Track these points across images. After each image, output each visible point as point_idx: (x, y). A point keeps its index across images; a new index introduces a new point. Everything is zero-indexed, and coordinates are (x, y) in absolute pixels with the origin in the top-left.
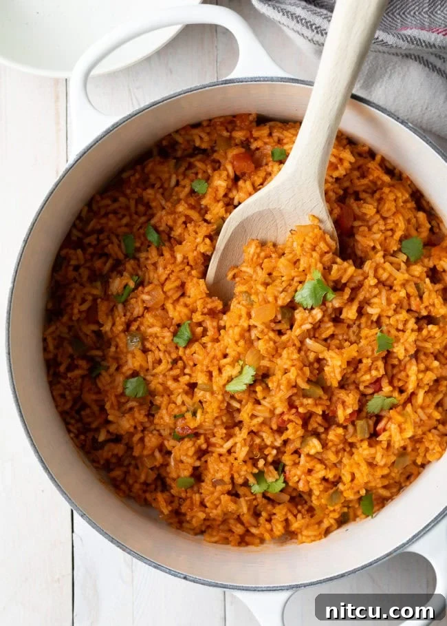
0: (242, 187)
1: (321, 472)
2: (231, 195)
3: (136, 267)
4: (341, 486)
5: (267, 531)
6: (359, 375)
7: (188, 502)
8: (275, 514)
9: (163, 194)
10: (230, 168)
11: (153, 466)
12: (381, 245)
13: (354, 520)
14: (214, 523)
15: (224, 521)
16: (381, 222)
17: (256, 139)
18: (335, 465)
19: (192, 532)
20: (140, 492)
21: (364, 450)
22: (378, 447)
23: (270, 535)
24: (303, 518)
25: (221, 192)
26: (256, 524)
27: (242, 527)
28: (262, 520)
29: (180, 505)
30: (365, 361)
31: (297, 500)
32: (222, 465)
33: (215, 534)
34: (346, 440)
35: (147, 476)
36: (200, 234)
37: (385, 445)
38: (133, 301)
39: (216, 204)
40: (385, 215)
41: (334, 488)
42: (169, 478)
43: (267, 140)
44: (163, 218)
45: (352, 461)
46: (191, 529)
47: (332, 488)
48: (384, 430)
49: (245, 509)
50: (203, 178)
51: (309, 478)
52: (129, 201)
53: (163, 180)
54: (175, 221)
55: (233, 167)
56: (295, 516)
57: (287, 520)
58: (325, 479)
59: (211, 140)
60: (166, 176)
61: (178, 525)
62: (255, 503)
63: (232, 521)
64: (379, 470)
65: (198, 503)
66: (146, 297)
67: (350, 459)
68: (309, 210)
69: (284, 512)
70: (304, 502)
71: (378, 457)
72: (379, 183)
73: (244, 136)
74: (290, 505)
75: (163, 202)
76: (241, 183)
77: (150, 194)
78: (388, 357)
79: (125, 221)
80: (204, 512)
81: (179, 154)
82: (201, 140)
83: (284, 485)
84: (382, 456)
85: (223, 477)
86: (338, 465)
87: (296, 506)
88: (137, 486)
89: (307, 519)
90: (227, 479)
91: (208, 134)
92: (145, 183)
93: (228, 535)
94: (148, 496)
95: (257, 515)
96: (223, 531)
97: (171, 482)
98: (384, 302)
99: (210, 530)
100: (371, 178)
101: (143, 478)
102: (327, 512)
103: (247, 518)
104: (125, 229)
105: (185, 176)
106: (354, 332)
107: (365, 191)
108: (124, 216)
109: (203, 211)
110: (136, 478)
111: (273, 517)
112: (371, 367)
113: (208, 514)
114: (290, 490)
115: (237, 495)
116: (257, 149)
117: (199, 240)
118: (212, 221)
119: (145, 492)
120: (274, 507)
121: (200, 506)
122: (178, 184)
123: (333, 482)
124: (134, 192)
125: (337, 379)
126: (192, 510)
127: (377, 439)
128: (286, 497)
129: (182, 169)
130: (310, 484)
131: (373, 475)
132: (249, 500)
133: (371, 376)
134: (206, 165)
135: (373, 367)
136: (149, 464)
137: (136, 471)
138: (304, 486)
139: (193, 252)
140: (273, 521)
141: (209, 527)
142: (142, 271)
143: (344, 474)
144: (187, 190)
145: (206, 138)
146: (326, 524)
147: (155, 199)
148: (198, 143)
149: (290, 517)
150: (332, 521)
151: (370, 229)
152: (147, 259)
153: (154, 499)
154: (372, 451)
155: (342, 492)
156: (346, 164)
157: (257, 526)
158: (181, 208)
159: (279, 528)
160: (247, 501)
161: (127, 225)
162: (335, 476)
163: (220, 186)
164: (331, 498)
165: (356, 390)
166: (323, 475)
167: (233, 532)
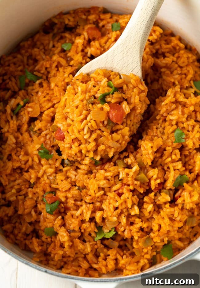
0: (93, 45)
1: (139, 224)
2: (86, 51)
3: (25, 94)
4: (152, 235)
5: (103, 265)
6: (164, 158)
7: (52, 245)
8: (109, 255)
9: (44, 53)
10: (85, 34)
11: (30, 221)
12: (179, 82)
13: (160, 263)
14: (69, 259)
15: (76, 259)
16: (179, 69)
17: (102, 20)
18: (148, 220)
19: (54, 267)
20: (22, 239)
21: (167, 210)
22: (176, 208)
23: (106, 268)
24: (127, 258)
25: (80, 48)
26: (96, 262)
27: (87, 263)
28: (100, 259)
29: (47, 248)
30: (167, 148)
31: (124, 248)
32: (73, 220)
33: (69, 267)
34: (156, 203)
35: (26, 229)
36: (66, 73)
37: (180, 206)
38: (22, 113)
39: (76, 55)
40: (181, 65)
41: (148, 236)
42: (40, 230)
43: (109, 20)
44: (44, 64)
45: (159, 216)
46: (54, 265)
47: (146, 236)
48: (180, 197)
49: (89, 249)
50: (69, 42)
51: (131, 227)
52: (23, 57)
53: (45, 45)
54: (51, 65)
55: (88, 34)
56: (122, 257)
57: (116, 259)
58: (142, 229)
59: (75, 21)
60: (47, 42)
61: (46, 263)
62: (96, 247)
63: (80, 259)
64: (176, 223)
65: (59, 245)
66: (30, 110)
67: (157, 216)
68: (131, 71)
69: (115, 253)
70: (128, 249)
71: (176, 214)
72: (178, 48)
73: (95, 18)
74: (118, 250)
75: (44, 57)
76: (92, 43)
77: (36, 51)
78: (182, 148)
79: (20, 68)
80: (63, 251)
81: (56, 31)
82: (69, 21)
83: (115, 232)
84: (179, 213)
85: (74, 227)
86: (150, 220)
87: (123, 251)
88: (20, 235)
89: (130, 259)
90: (77, 229)
91: (74, 18)
92: (34, 46)
93: (78, 269)
94: (27, 242)
95: (97, 256)
96: (75, 266)
97: (42, 233)
98: (180, 113)
99: (66, 266)
100: (172, 44)
101: (24, 229)
102: (143, 254)
103: (90, 257)
104: (20, 73)
105: (58, 41)
106: (160, 132)
107: (168, 52)
108: (20, 66)
109: (68, 60)
110: (20, 230)
111: (108, 257)
112: (171, 153)
113: (65, 252)
114: (119, 238)
115: (84, 241)
116: (103, 26)
117: (66, 75)
118: (74, 65)
119: (25, 239)
120: (108, 250)
121: (60, 247)
122: (54, 46)
123: (147, 232)
124: (27, 52)
125: (150, 158)
126: (55, 250)
127: (176, 203)
128: (116, 244)
129: (57, 38)
130: (132, 231)
131: (172, 227)
132: (92, 245)
133: (172, 159)
134: (71, 36)
135: (173, 153)
136: (28, 220)
137: (20, 226)
138: (128, 234)
139: (62, 82)
140: (107, 259)
141: (65, 263)
142: (29, 96)
143: (154, 226)
144: (59, 49)
145: (72, 19)
146: (142, 263)
147: (39, 54)
148: (67, 22)
149: (119, 257)
150: (146, 261)
151: (172, 73)
152: (33, 90)
153: (31, 243)
154: (172, 209)
155: (152, 239)
156: (158, 33)
157: (97, 264)
158: (55, 58)
159: (111, 264)
160: (91, 245)
161: (21, 71)
162: (148, 227)
163: (79, 43)
164: (145, 242)
165: (162, 170)
166: (140, 226)
167: (81, 267)
